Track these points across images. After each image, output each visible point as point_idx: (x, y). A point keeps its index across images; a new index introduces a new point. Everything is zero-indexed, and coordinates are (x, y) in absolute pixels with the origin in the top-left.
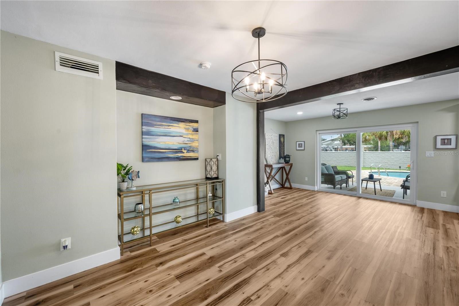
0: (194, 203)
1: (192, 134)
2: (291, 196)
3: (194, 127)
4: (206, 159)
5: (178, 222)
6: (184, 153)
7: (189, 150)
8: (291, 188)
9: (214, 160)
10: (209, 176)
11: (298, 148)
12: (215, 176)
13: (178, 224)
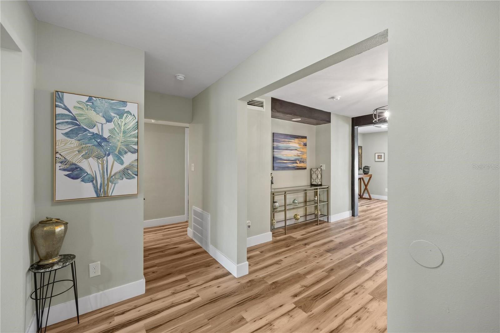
0: (302, 206)
1: (303, 148)
2: (375, 205)
3: (304, 142)
4: (311, 169)
5: (297, 219)
6: (297, 163)
7: (301, 161)
8: (370, 199)
9: (319, 170)
10: (314, 183)
11: (377, 160)
12: (320, 183)
13: (297, 221)
